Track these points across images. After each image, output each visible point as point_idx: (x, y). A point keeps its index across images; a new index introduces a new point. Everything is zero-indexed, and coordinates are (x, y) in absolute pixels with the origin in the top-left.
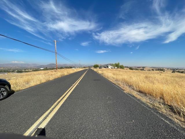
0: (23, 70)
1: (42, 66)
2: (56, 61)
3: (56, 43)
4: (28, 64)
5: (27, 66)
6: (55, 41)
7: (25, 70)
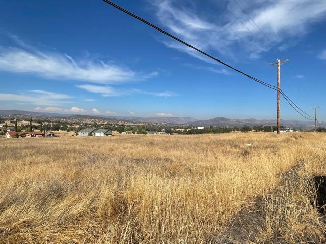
0: (172, 129)
1: (201, 123)
2: (278, 110)
3: (279, 67)
4: (178, 118)
5: (176, 121)
6: (279, 61)
7: (174, 129)
